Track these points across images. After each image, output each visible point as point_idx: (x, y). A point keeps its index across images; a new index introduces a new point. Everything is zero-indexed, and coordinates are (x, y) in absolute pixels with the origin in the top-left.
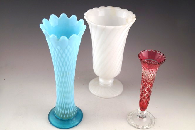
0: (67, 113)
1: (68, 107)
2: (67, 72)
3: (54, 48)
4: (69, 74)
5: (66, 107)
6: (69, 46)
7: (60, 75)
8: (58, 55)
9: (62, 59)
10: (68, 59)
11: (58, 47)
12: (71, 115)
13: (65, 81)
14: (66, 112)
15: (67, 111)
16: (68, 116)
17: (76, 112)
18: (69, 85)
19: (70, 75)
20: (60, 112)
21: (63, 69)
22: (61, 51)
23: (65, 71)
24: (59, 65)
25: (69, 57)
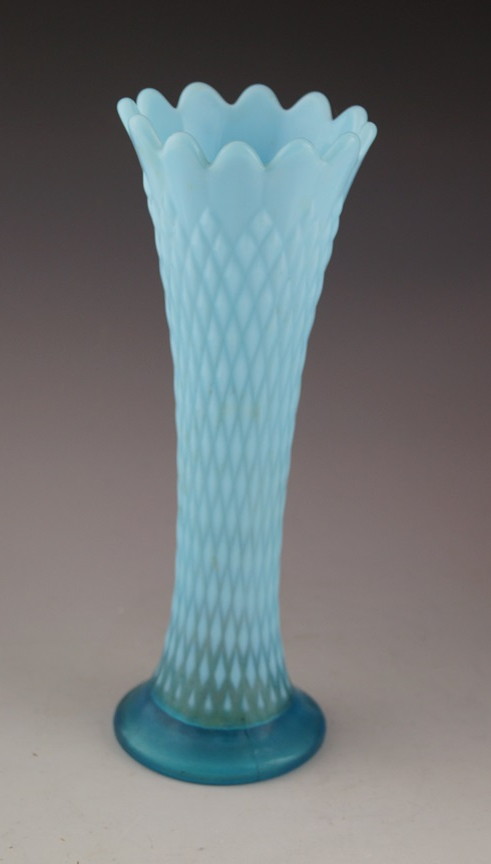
0: (227, 682)
1: (237, 646)
2: (243, 397)
4: (255, 413)
5: (222, 645)
7: (206, 416)
9: (222, 305)
11: (204, 218)
12: (253, 702)
14: (220, 675)
15: (228, 669)
16: (228, 706)
17: (284, 694)
19: (262, 420)
20: (183, 675)
23: (234, 391)
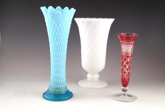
0: (59, 87)
1: (60, 82)
2: (60, 46)
3: (51, 23)
5: (58, 82)
6: (62, 21)
7: (55, 50)
8: (53, 29)
9: (57, 34)
10: (61, 34)
11: (54, 22)
12: (63, 90)
13: (58, 55)
14: (58, 87)
15: (59, 86)
16: (60, 91)
18: (62, 59)
19: (62, 49)
20: (53, 87)
21: (57, 43)
22: (56, 26)
23: (59, 45)
24: (54, 39)
25: (62, 31)
